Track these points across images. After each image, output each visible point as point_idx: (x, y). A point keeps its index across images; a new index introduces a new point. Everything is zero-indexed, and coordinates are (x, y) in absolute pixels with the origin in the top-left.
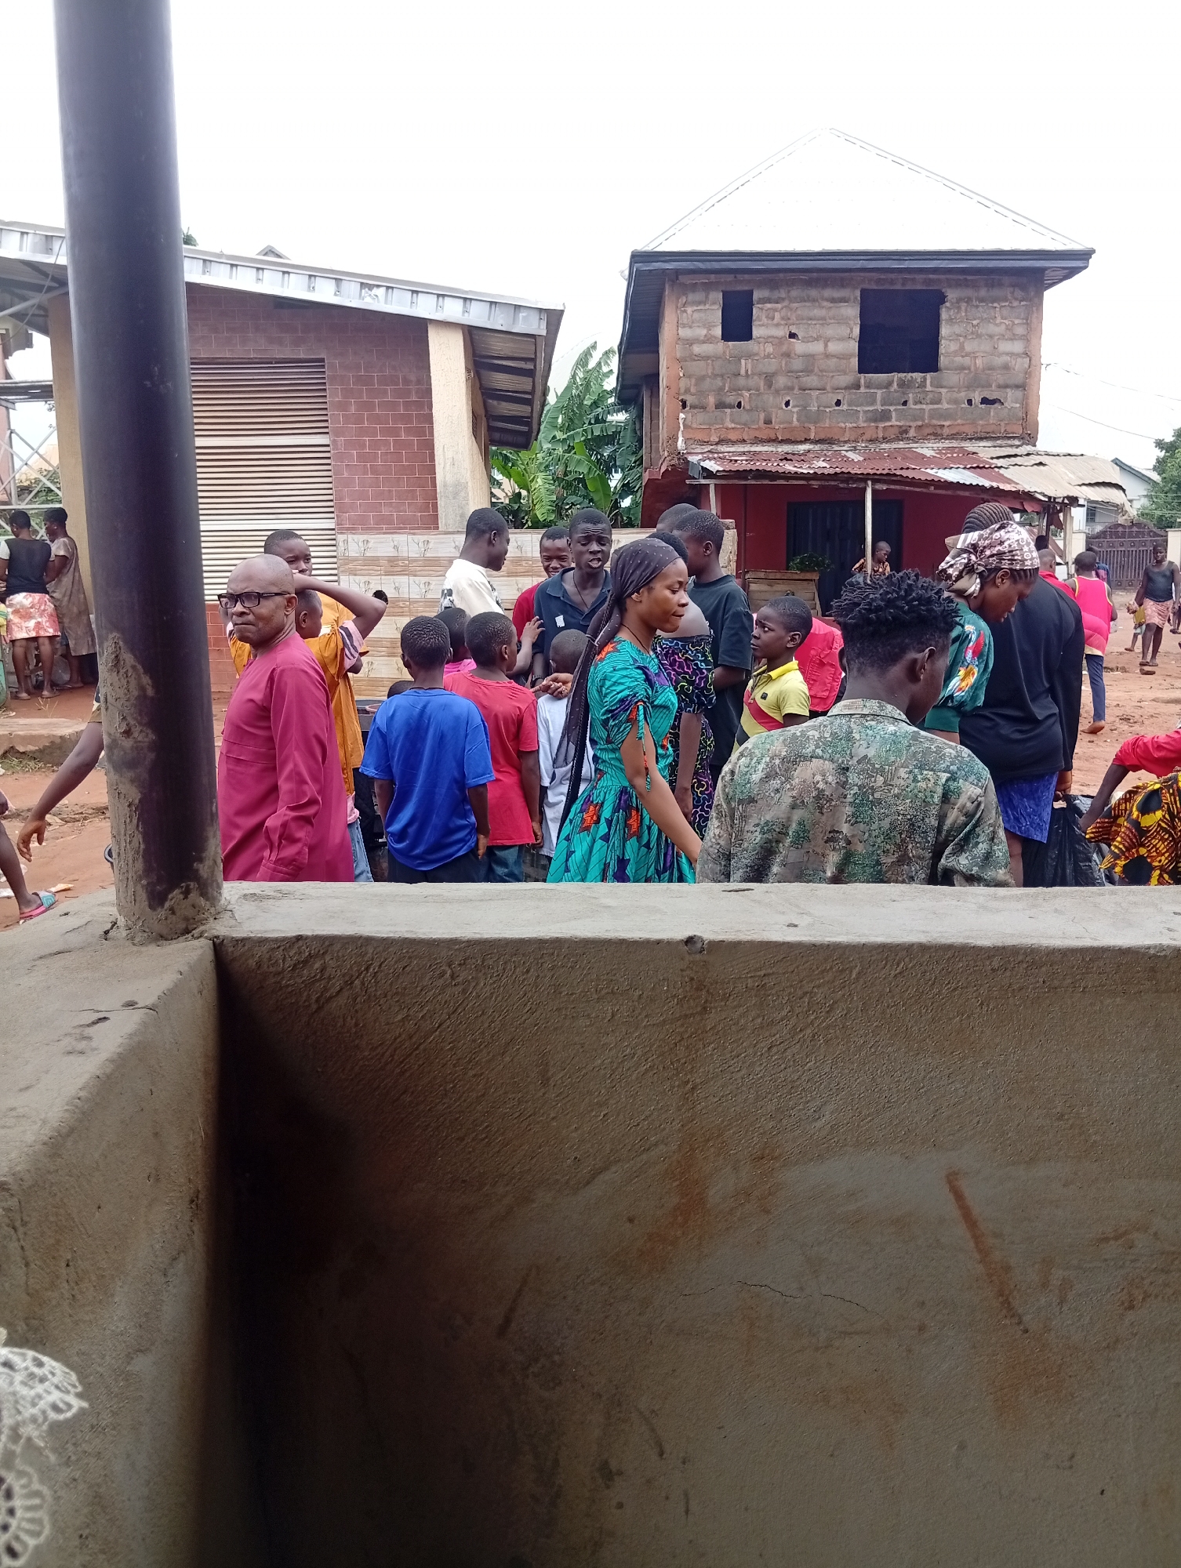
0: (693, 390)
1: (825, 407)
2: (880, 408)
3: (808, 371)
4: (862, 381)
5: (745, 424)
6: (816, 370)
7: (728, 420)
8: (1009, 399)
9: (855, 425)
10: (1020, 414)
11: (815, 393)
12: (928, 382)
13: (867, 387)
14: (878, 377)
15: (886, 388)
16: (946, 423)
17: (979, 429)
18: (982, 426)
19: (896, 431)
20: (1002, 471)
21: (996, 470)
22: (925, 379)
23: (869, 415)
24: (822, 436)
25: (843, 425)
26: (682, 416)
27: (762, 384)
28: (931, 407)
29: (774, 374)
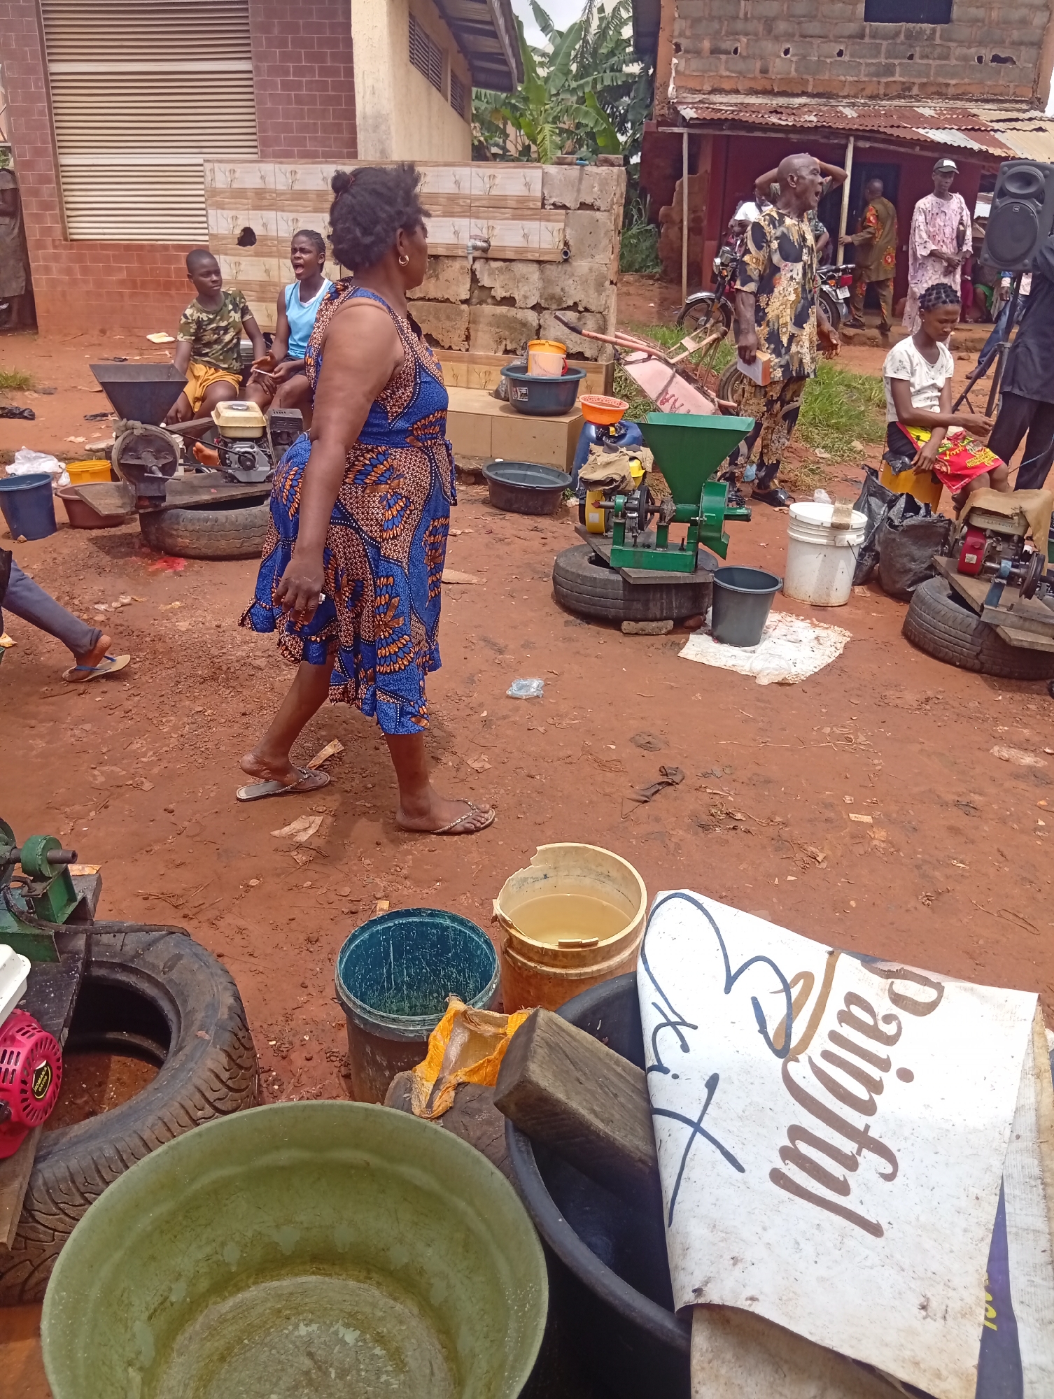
0: (688, 33)
1: (826, 57)
2: (883, 61)
3: (811, 17)
4: (867, 31)
5: (740, 73)
6: (820, 15)
7: (723, 67)
8: (1022, 58)
9: (856, 79)
10: (1032, 76)
11: (817, 41)
12: (938, 35)
13: (873, 36)
14: (885, 27)
15: (893, 38)
16: (953, 82)
17: (987, 89)
18: (990, 86)
19: (899, 87)
20: (998, 135)
21: (992, 133)
22: (934, 31)
23: (872, 69)
24: (821, 90)
25: (843, 78)
26: (675, 61)
27: (761, 28)
28: (938, 62)
29: (774, 19)
